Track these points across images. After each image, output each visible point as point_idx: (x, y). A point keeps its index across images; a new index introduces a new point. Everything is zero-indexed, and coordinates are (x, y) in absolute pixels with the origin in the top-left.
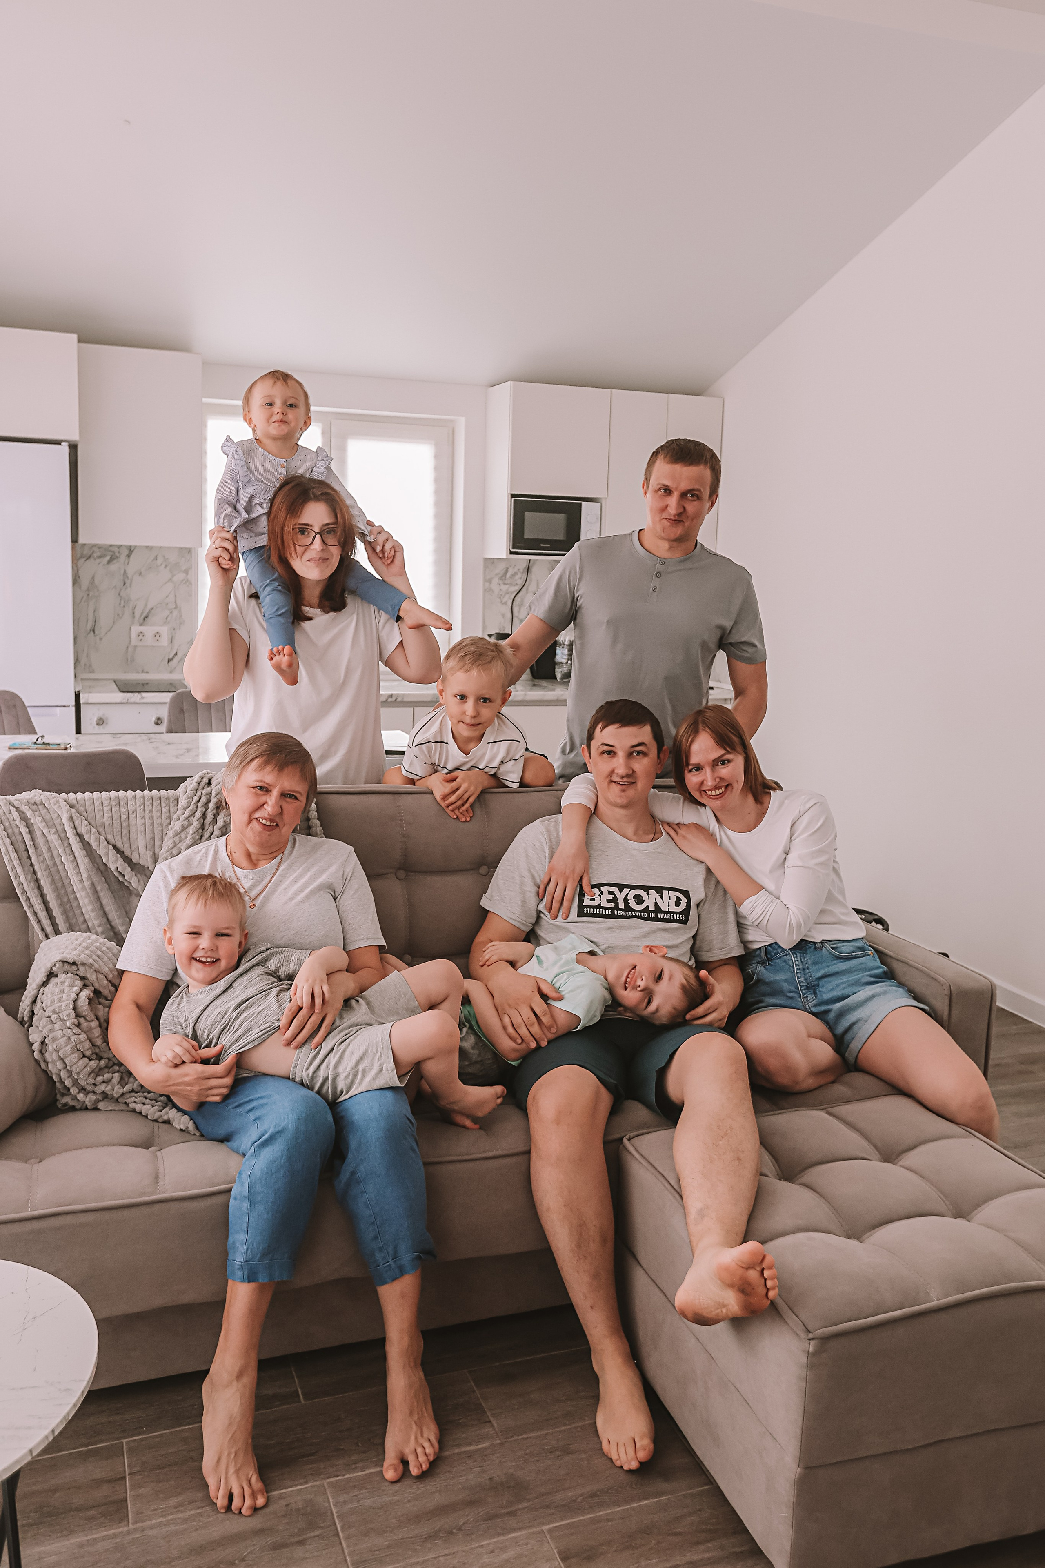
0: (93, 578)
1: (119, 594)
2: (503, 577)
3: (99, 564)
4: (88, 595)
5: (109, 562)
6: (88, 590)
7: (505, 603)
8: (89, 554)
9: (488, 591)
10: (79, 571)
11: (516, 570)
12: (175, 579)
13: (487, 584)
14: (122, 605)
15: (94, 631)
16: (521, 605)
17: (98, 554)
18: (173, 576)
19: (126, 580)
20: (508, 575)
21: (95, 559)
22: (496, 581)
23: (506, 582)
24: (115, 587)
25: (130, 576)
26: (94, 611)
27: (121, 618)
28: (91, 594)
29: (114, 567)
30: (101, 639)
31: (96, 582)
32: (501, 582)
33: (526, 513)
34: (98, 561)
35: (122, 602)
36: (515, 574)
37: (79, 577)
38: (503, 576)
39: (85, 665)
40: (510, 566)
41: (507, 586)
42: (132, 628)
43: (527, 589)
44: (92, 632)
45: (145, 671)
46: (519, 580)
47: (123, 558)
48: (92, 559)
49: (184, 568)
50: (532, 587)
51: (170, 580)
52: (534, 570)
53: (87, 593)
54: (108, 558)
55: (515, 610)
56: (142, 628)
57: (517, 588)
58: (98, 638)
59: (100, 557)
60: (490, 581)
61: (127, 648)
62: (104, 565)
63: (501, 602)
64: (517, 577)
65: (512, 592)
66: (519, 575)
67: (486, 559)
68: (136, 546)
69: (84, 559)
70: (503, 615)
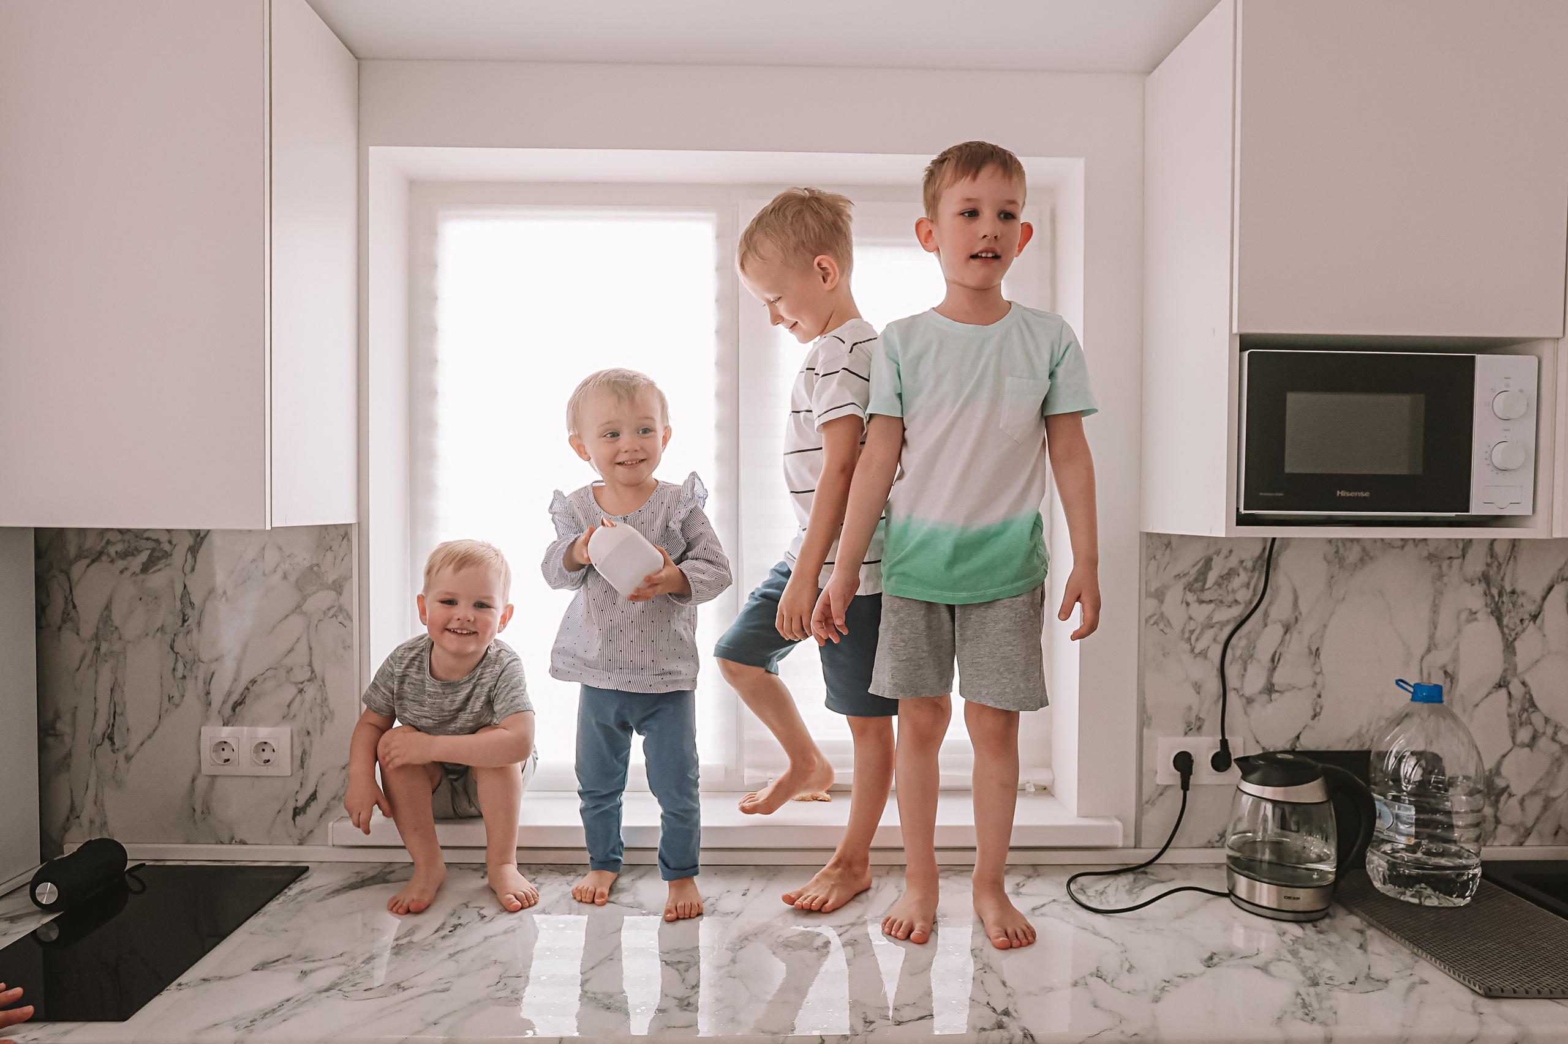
0: (108, 607)
1: (172, 648)
2: (1197, 583)
3: (122, 572)
4: (98, 649)
5: (146, 568)
6: (96, 637)
7: (1203, 654)
8: (99, 548)
9: (1158, 620)
10: (75, 592)
11: (1233, 562)
12: (309, 606)
13: (1152, 603)
14: (179, 674)
15: (111, 739)
16: (1246, 660)
17: (119, 547)
18: (304, 599)
19: (189, 611)
20: (1212, 577)
21: (112, 561)
22: (1175, 594)
23: (1206, 596)
24: (162, 629)
25: (196, 599)
26: (112, 690)
27: (177, 706)
28: (104, 647)
29: (157, 580)
30: (128, 758)
31: (117, 617)
32: (1191, 597)
33: (1292, 398)
34: (121, 564)
35: (180, 666)
36: (1231, 573)
37: (75, 607)
38: (1196, 580)
39: (92, 822)
40: (1218, 553)
41: (1207, 609)
42: (203, 729)
43: (1266, 614)
44: (107, 742)
45: (237, 839)
46: (1242, 590)
47: (179, 555)
48: (104, 558)
49: (331, 578)
50: (1279, 608)
51: (297, 608)
52: (1285, 561)
53: (94, 644)
54: (144, 557)
55: (1232, 671)
56: (226, 732)
57: (1236, 612)
58: (121, 756)
59: (124, 555)
60: (1159, 595)
61: (193, 781)
62: (134, 574)
63: (1192, 650)
64: (1237, 582)
65: (1223, 624)
66: (1243, 577)
67: (1149, 535)
68: (208, 531)
69: (87, 561)
70: (1198, 687)
